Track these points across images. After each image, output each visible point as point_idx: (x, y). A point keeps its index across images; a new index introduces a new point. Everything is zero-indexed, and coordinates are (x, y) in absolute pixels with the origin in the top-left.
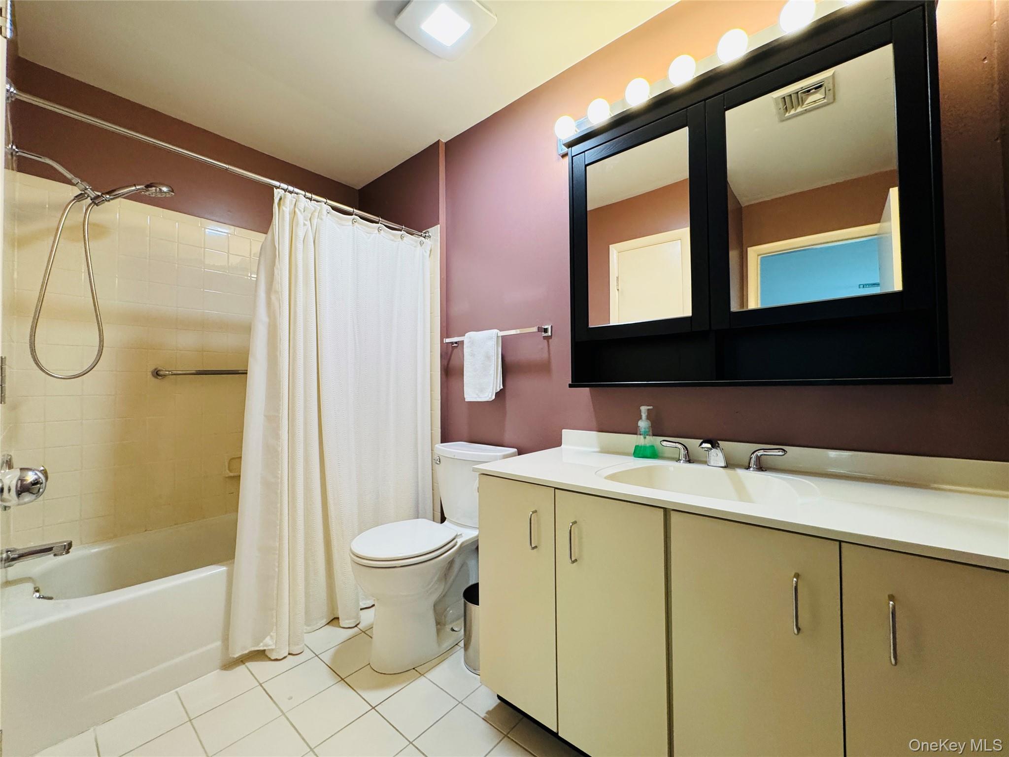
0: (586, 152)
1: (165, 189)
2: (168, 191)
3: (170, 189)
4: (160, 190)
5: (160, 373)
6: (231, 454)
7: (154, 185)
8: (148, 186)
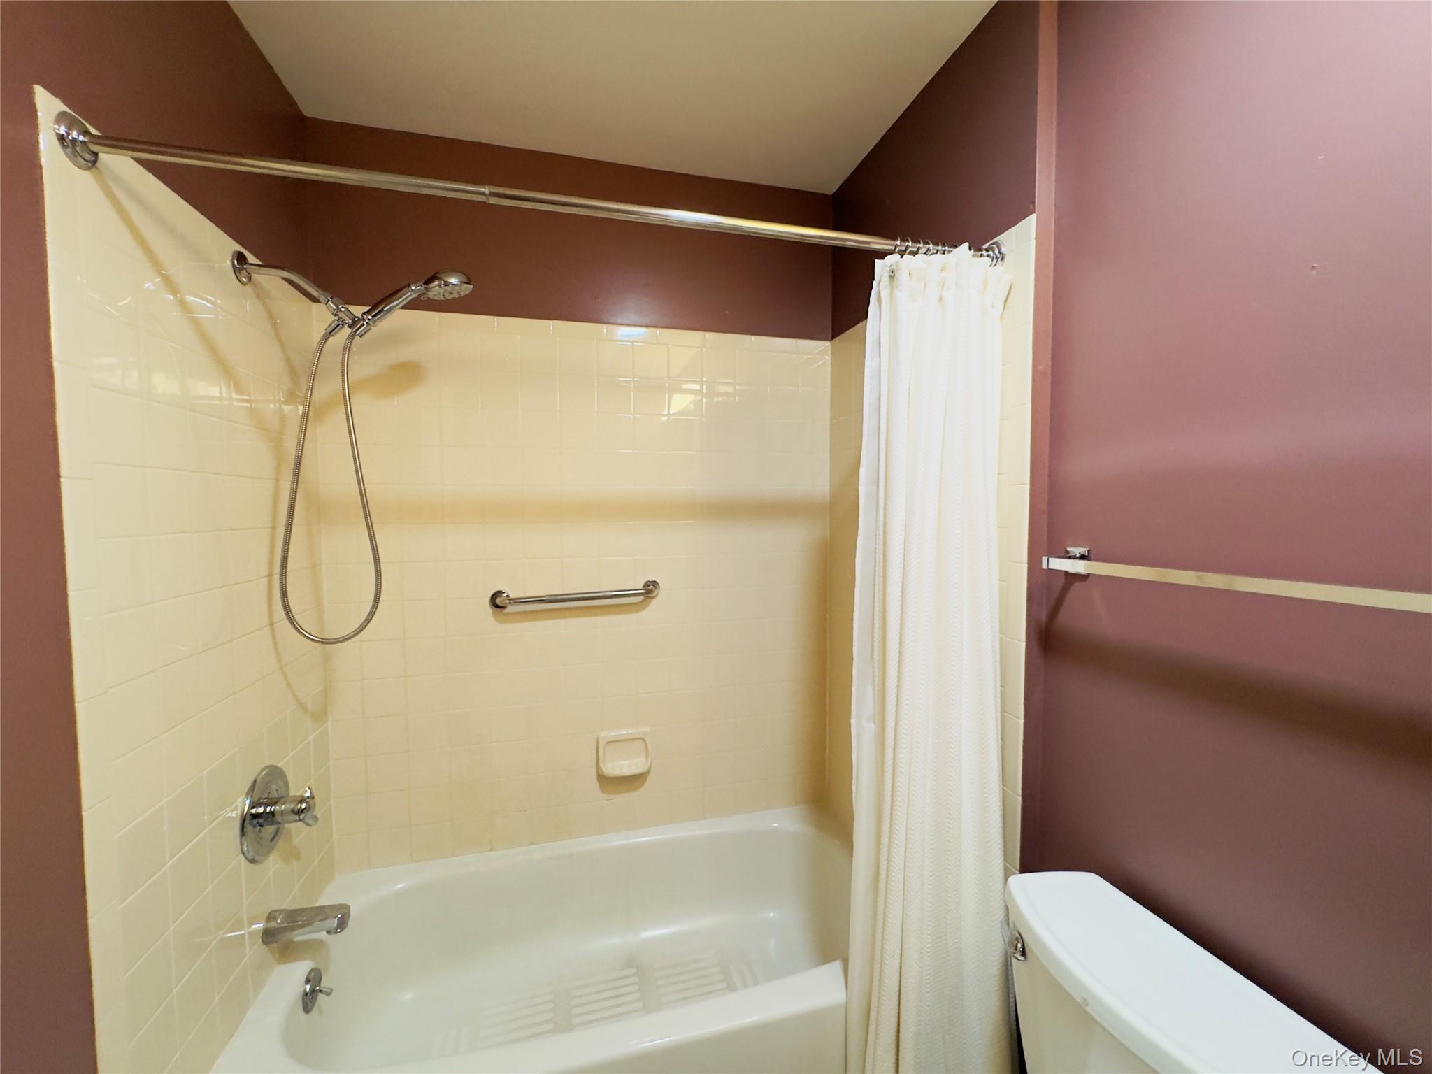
1: (453, 280)
2: (461, 282)
3: (464, 278)
4: (447, 284)
5: (498, 601)
6: (606, 735)
7: (437, 275)
8: (428, 281)
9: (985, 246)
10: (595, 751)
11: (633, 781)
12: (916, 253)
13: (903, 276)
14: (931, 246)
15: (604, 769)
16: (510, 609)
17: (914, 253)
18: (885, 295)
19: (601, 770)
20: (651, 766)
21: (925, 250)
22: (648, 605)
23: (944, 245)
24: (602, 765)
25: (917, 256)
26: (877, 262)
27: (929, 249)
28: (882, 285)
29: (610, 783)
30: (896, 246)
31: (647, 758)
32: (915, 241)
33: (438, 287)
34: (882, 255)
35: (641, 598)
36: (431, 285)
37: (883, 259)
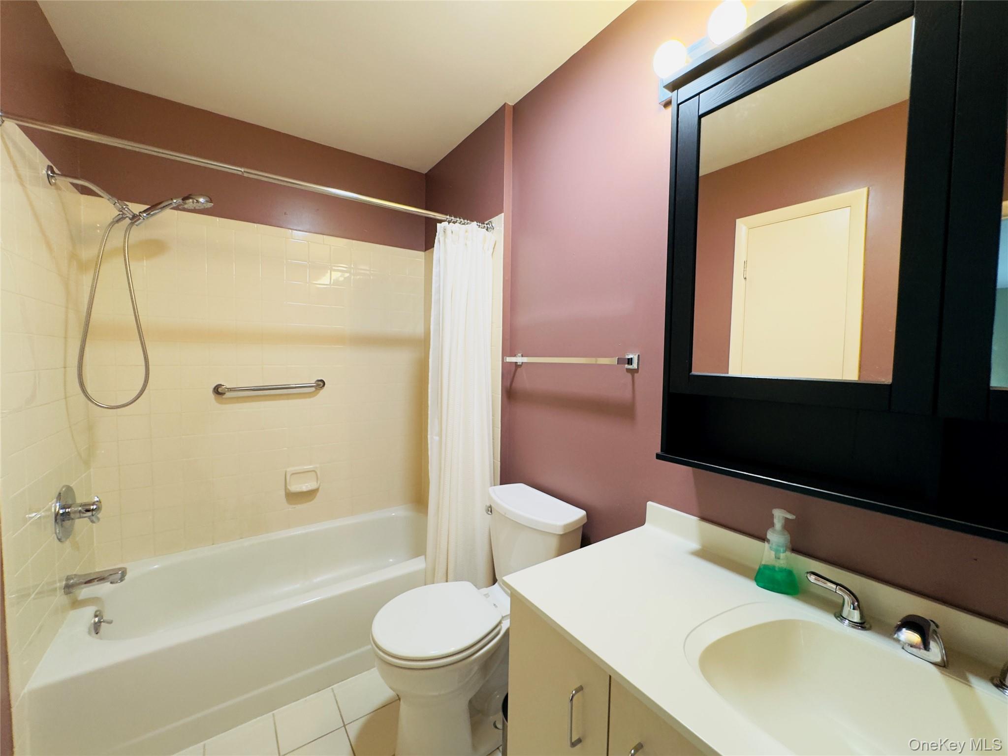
0: (701, 95)
1: (202, 200)
2: (206, 201)
3: (208, 199)
4: (198, 201)
5: (220, 390)
6: (291, 469)
7: (191, 196)
8: (185, 199)
9: (486, 222)
10: (284, 479)
11: (310, 495)
12: (456, 222)
13: (449, 232)
14: (462, 220)
15: (290, 489)
16: (228, 395)
17: (454, 223)
18: (442, 239)
19: (289, 489)
20: (319, 486)
21: (459, 222)
22: (318, 393)
23: (467, 220)
24: (288, 487)
25: (456, 224)
26: (438, 225)
27: (461, 221)
28: (440, 235)
29: (294, 497)
30: (447, 218)
31: (317, 482)
32: (455, 217)
33: (191, 203)
34: (441, 221)
35: (313, 389)
36: (187, 201)
37: (441, 223)
